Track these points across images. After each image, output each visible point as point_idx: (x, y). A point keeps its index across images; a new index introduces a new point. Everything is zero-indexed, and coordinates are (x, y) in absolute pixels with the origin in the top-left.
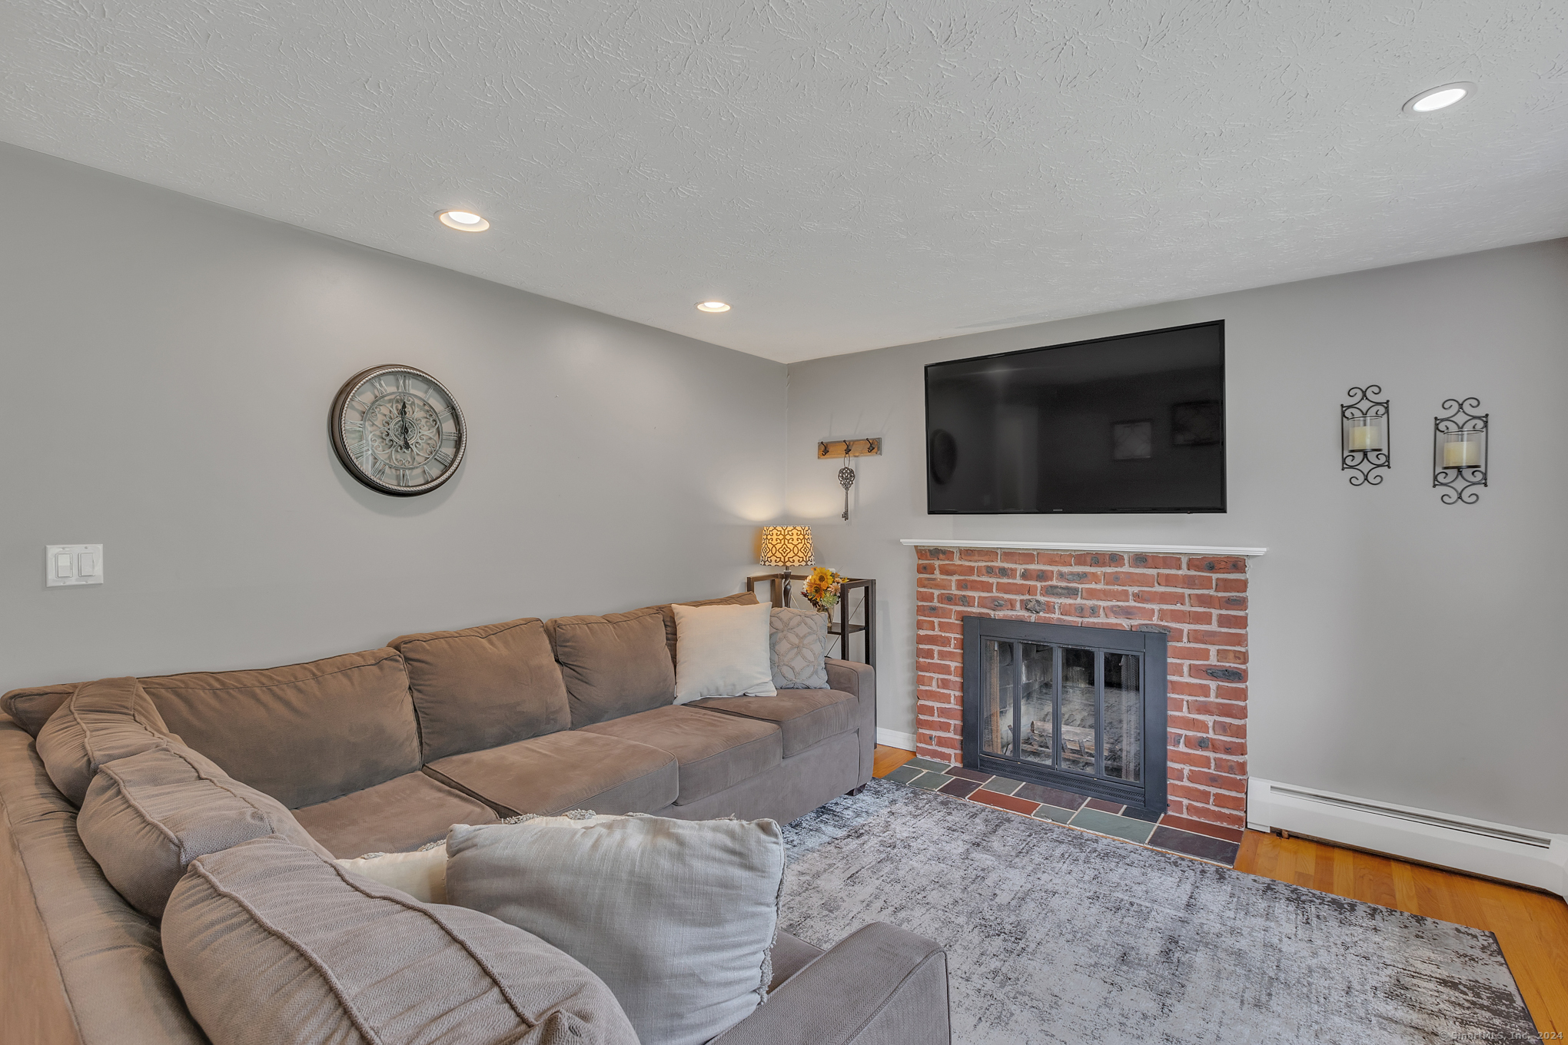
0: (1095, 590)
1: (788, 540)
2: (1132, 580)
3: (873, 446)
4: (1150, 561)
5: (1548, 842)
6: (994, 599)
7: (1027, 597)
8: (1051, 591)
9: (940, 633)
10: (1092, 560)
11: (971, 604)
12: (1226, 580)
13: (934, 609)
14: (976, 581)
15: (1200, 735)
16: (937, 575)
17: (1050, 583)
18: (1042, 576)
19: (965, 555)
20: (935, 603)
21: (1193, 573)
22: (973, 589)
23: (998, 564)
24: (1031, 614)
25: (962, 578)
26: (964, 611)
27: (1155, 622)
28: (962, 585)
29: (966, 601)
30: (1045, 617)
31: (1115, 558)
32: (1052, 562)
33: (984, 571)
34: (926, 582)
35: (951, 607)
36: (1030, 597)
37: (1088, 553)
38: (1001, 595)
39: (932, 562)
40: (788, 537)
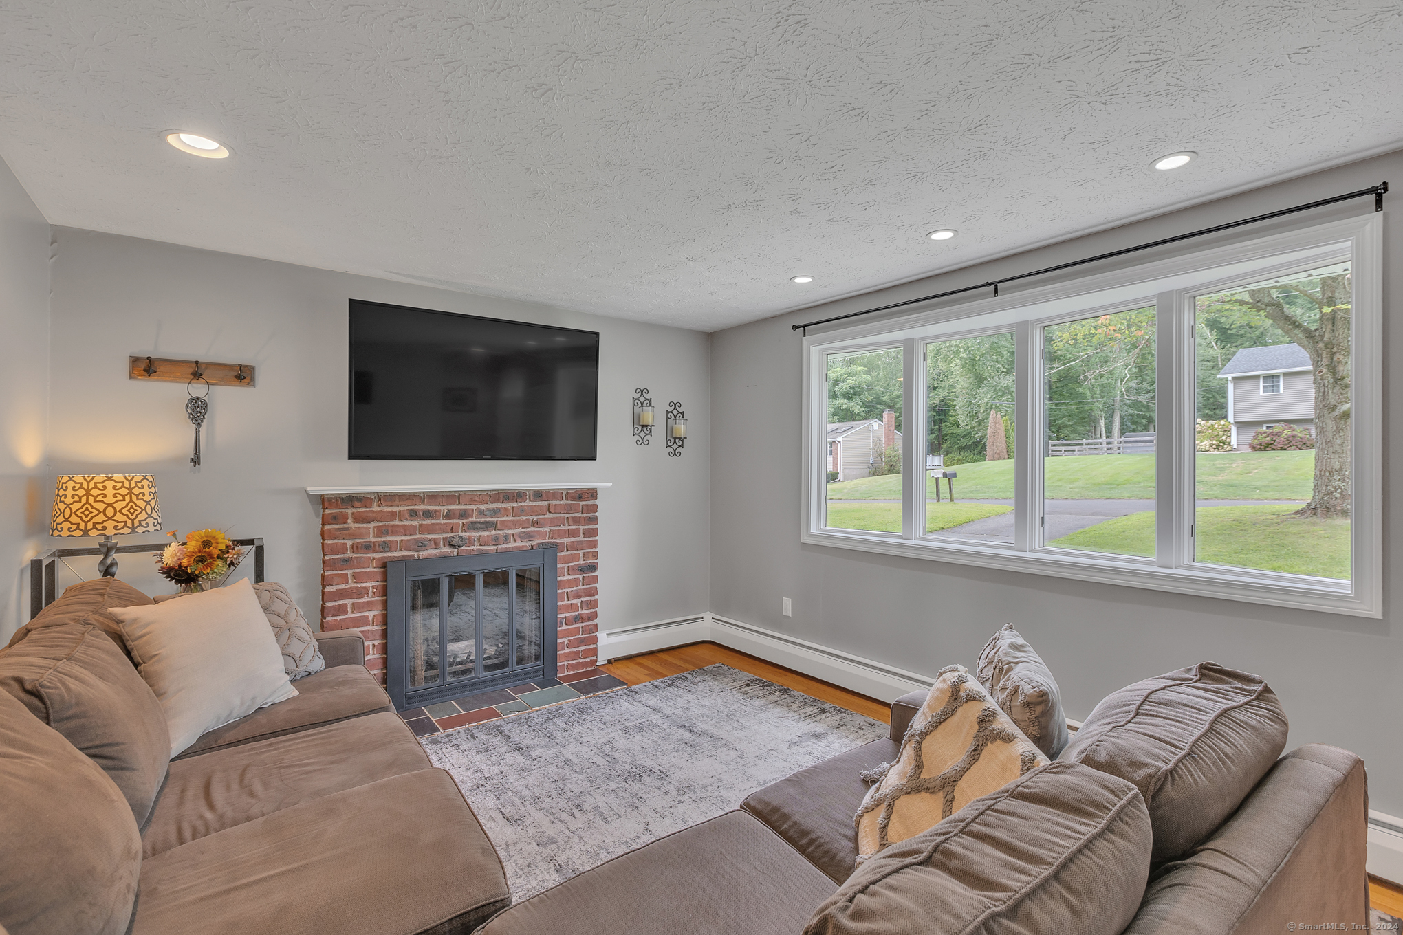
0: (507, 521)
1: (137, 496)
2: (533, 511)
3: (243, 375)
4: (544, 495)
5: (702, 618)
6: (417, 541)
7: (450, 535)
8: (473, 526)
9: (355, 585)
10: (504, 497)
11: (393, 549)
12: (587, 505)
13: (346, 560)
14: (398, 526)
15: (574, 614)
16: (351, 524)
17: (470, 520)
18: (463, 514)
19: (385, 501)
20: (349, 554)
21: (569, 502)
22: (394, 533)
23: (421, 507)
24: (453, 550)
25: (381, 524)
26: (385, 557)
27: (547, 541)
28: (381, 532)
29: (386, 547)
30: (467, 550)
31: (519, 495)
32: (472, 502)
33: (407, 515)
34: (338, 533)
35: (369, 555)
36: (452, 534)
37: (501, 492)
38: (423, 536)
39: (343, 510)
40: (136, 491)
